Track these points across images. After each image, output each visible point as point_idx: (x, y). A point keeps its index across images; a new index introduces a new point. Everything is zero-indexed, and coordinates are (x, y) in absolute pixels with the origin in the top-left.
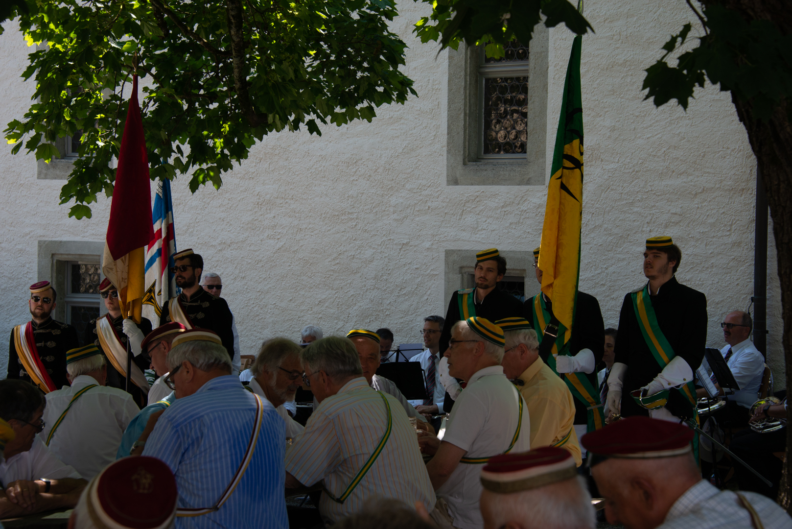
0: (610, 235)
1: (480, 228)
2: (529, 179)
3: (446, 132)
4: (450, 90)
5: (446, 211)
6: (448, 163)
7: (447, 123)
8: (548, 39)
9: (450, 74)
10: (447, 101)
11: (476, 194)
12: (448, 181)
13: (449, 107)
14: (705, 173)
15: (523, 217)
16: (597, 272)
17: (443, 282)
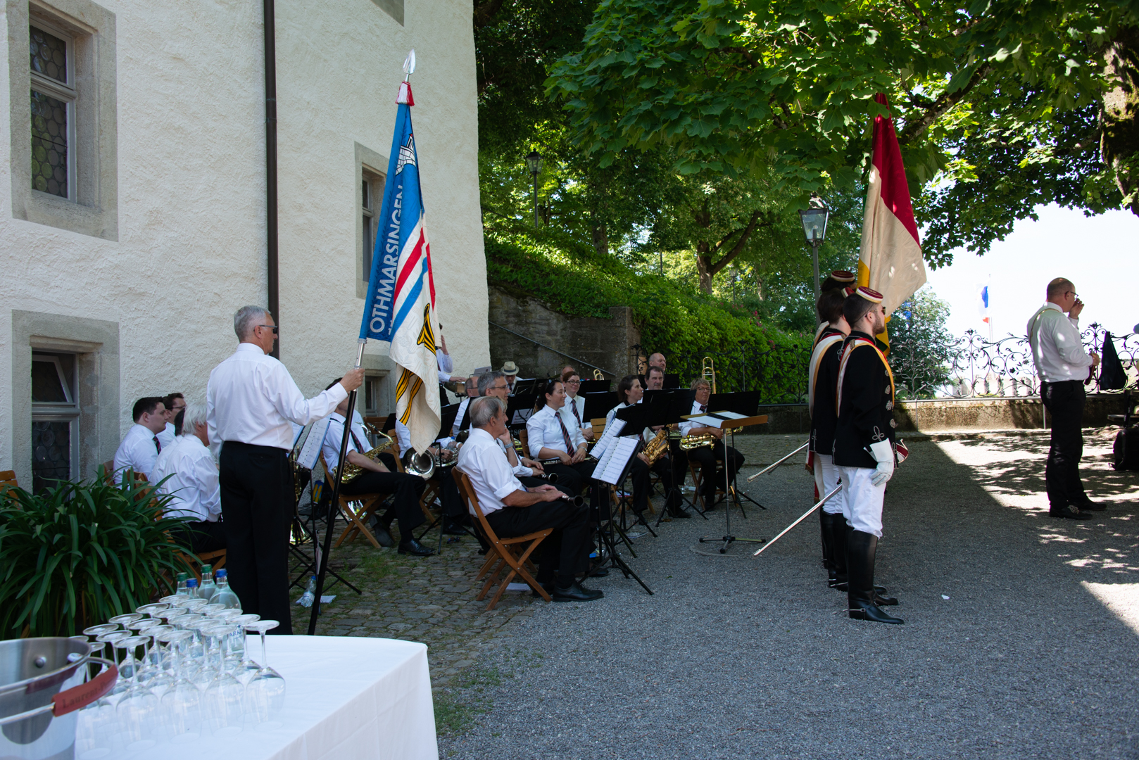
0: (173, 309)
1: (52, 284)
2: (103, 231)
3: (9, 140)
4: (12, 84)
5: (11, 254)
6: (13, 186)
7: (9, 128)
8: (115, 70)
9: (10, 62)
10: (9, 97)
11: (49, 237)
12: (14, 211)
13: (12, 108)
14: (232, 258)
15: (97, 277)
16: (165, 349)
17: (10, 356)
